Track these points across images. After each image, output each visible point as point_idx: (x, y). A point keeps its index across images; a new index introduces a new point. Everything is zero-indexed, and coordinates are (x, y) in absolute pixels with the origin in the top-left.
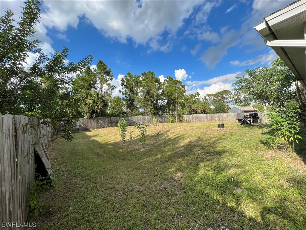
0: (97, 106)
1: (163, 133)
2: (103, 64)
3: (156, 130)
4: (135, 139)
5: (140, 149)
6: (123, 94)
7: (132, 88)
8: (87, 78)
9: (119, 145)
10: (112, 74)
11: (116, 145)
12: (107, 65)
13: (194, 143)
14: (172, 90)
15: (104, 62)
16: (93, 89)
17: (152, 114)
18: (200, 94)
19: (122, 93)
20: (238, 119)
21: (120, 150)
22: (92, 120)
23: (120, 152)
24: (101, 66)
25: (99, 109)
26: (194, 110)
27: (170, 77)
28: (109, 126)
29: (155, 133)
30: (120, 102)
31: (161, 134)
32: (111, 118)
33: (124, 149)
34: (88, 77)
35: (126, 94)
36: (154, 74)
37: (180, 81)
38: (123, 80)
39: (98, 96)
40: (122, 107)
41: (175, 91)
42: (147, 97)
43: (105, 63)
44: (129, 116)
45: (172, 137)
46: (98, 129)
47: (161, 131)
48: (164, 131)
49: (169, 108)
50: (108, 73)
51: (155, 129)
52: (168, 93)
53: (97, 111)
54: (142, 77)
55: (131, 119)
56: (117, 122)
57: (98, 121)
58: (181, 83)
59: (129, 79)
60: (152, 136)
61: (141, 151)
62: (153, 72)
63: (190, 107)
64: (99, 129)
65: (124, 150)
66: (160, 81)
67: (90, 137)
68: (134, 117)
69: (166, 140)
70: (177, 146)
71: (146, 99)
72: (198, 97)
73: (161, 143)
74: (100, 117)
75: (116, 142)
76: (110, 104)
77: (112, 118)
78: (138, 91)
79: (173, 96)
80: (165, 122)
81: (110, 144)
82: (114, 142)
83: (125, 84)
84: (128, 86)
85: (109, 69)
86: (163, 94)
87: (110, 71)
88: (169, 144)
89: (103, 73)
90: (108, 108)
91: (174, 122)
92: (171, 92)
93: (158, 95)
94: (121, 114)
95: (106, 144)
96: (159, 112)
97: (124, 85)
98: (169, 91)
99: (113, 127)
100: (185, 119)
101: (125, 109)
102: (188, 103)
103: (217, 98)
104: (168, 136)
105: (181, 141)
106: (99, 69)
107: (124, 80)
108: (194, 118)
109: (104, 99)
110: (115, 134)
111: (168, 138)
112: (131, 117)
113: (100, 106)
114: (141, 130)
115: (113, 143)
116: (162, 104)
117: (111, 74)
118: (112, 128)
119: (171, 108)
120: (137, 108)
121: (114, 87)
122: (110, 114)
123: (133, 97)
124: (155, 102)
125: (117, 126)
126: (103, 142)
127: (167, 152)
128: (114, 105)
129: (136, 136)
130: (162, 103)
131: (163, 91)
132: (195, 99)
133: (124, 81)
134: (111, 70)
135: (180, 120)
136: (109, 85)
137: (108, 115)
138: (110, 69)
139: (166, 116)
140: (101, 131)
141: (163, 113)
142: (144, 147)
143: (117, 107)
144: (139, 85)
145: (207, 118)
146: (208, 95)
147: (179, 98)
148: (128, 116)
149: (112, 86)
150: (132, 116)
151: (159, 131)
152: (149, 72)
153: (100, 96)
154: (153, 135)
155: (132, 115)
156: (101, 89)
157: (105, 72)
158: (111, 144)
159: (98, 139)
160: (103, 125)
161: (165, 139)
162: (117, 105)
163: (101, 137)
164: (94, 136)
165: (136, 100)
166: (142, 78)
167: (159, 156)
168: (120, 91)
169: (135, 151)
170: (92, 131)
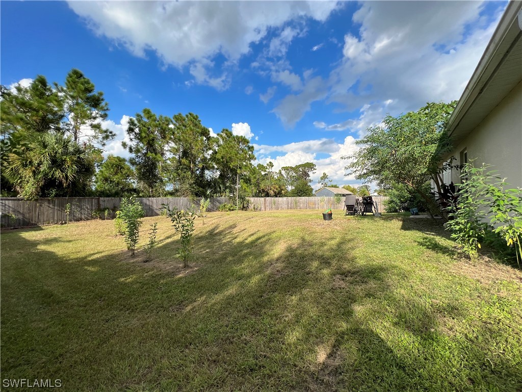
0: (62, 171)
1: (222, 231)
2: (82, 80)
3: (205, 226)
4: (160, 245)
5: (178, 270)
6: (131, 150)
7: (153, 140)
8: (35, 104)
9: (117, 263)
10: (106, 104)
11: (110, 262)
12: (94, 84)
13: (299, 252)
14: (231, 153)
15: (85, 77)
16: (52, 132)
17: (192, 194)
18: (273, 164)
19: (128, 149)
20: (347, 206)
21: (121, 276)
22: (46, 204)
23: (121, 283)
24: (78, 82)
25: (67, 179)
26: (263, 191)
27: (227, 130)
28: (92, 218)
29: (204, 231)
30: (124, 168)
31: (218, 233)
32: (98, 199)
33: (133, 272)
34: (39, 102)
35: (138, 151)
36: (199, 119)
37: (246, 139)
38: (131, 123)
39: (65, 146)
40: (127, 179)
41: (236, 155)
42: (184, 161)
43: (90, 79)
44: (143, 196)
45: (246, 239)
46: (62, 224)
47: (216, 227)
48: (224, 227)
49: (224, 184)
50: (95, 102)
51: (204, 224)
52: (222, 158)
53: (61, 183)
54: (174, 122)
55: (148, 203)
56: (115, 209)
57: (62, 206)
58: (248, 142)
59: (146, 123)
60: (199, 238)
61: (181, 278)
62: (196, 116)
63: (257, 185)
64: (65, 223)
65: (134, 277)
66: (209, 134)
67: (34, 244)
68: (154, 199)
69: (235, 247)
70: (266, 259)
71: (181, 165)
72: (270, 170)
73: (225, 254)
74: (69, 196)
75: (109, 256)
76: (97, 170)
77: (101, 199)
78: (166, 148)
79: (232, 164)
80: (218, 209)
81: (92, 260)
82: (103, 254)
83: (137, 130)
84: (143, 135)
85: (99, 93)
86: (213, 158)
87: (101, 98)
88: (246, 255)
89: (83, 98)
90: (94, 178)
91: (233, 210)
92: (230, 157)
93: (204, 160)
94: (123, 192)
95: (79, 262)
96: (206, 191)
97: (134, 133)
98: (224, 155)
99: (102, 218)
100: (253, 205)
101: (134, 182)
102: (255, 178)
103: (296, 173)
104: (236, 238)
105: (267, 246)
106: (73, 88)
107: (136, 122)
108: (267, 204)
109: (82, 156)
110: (107, 235)
111: (238, 240)
112: (149, 200)
113: (71, 171)
114: (180, 225)
115: (103, 257)
116: (210, 177)
117: (103, 104)
118: (101, 221)
119: (228, 184)
120: (162, 181)
121: (111, 133)
122: (98, 192)
123: (154, 158)
124: (198, 172)
125: (113, 217)
126: (71, 257)
127: (249, 276)
128: (107, 174)
129: (160, 239)
130: (211, 175)
131: (215, 153)
132: (266, 172)
133: (135, 125)
134: (103, 97)
135: (244, 207)
136: (96, 127)
137: (91, 194)
138: (101, 94)
139: (219, 199)
140: (72, 229)
141: (214, 193)
142: (186, 266)
143: (115, 179)
144: (168, 136)
145: (288, 204)
146: (284, 168)
147: (243, 167)
148: (141, 197)
149: (106, 131)
150: (150, 197)
151: (213, 226)
152: (190, 114)
153: (71, 149)
154: (200, 235)
155: (151, 194)
156: (75, 133)
157: (88, 98)
158: (94, 262)
159: (58, 250)
160: (78, 215)
161: (230, 244)
162: (116, 173)
163: (67, 244)
164: (47, 242)
165: (160, 164)
166: (174, 124)
167: (231, 291)
168: (124, 145)
169: (164, 278)
170: (42, 229)
